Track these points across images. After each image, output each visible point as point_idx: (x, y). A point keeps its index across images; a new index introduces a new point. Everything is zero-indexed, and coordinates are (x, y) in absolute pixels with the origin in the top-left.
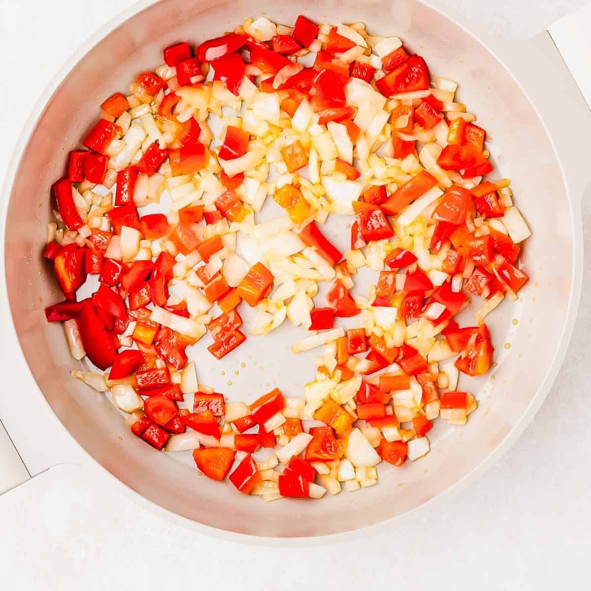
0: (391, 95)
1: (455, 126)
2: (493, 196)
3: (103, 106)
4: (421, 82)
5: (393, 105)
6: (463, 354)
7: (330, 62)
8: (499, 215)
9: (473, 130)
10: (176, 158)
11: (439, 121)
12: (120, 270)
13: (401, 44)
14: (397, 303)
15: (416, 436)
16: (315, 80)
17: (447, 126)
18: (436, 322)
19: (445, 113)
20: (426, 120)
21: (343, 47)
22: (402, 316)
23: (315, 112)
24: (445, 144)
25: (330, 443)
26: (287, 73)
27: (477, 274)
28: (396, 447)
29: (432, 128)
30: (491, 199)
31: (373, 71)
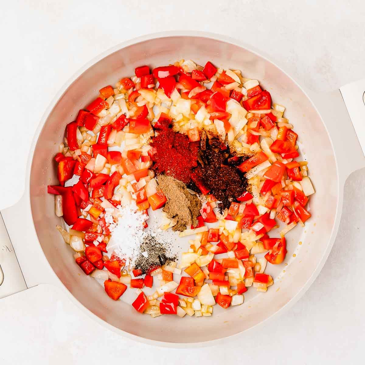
0: (250, 110)
1: (281, 130)
2: (298, 169)
3: (101, 91)
4: (266, 106)
5: (250, 116)
6: (270, 252)
7: (220, 88)
8: (299, 180)
9: (291, 133)
10: (133, 124)
11: (273, 127)
12: (91, 176)
13: (258, 84)
14: (239, 219)
15: (237, 294)
16: (211, 97)
17: (277, 130)
18: (258, 233)
19: (277, 123)
20: (266, 126)
21: (228, 81)
22: (240, 227)
23: (208, 113)
24: (275, 139)
25: (191, 287)
26: (197, 90)
27: (284, 210)
28: (226, 298)
29: (269, 130)
30: (296, 171)
31: (242, 96)
